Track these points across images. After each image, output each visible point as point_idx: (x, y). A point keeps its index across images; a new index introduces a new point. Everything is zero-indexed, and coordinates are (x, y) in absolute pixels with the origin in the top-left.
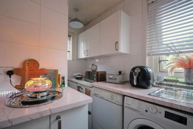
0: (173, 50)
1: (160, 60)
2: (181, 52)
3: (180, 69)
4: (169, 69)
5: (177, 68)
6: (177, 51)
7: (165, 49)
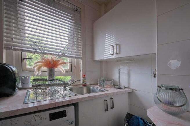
0: (40, 49)
1: (23, 57)
2: (46, 53)
3: (45, 68)
4: (36, 68)
5: (42, 68)
6: (42, 51)
7: (32, 46)
